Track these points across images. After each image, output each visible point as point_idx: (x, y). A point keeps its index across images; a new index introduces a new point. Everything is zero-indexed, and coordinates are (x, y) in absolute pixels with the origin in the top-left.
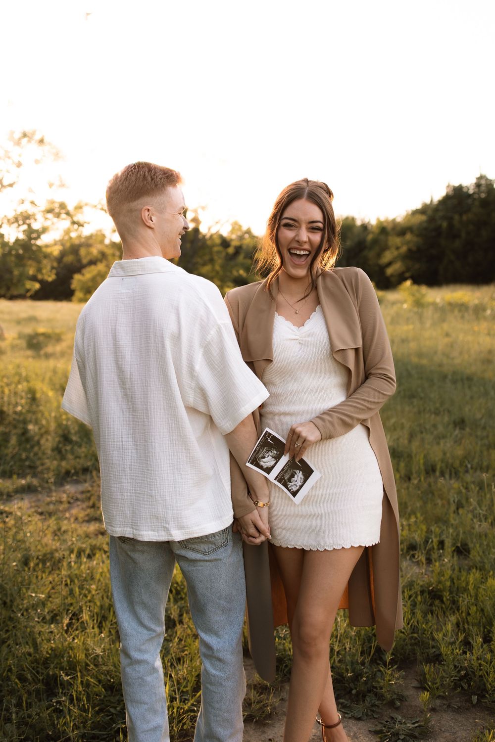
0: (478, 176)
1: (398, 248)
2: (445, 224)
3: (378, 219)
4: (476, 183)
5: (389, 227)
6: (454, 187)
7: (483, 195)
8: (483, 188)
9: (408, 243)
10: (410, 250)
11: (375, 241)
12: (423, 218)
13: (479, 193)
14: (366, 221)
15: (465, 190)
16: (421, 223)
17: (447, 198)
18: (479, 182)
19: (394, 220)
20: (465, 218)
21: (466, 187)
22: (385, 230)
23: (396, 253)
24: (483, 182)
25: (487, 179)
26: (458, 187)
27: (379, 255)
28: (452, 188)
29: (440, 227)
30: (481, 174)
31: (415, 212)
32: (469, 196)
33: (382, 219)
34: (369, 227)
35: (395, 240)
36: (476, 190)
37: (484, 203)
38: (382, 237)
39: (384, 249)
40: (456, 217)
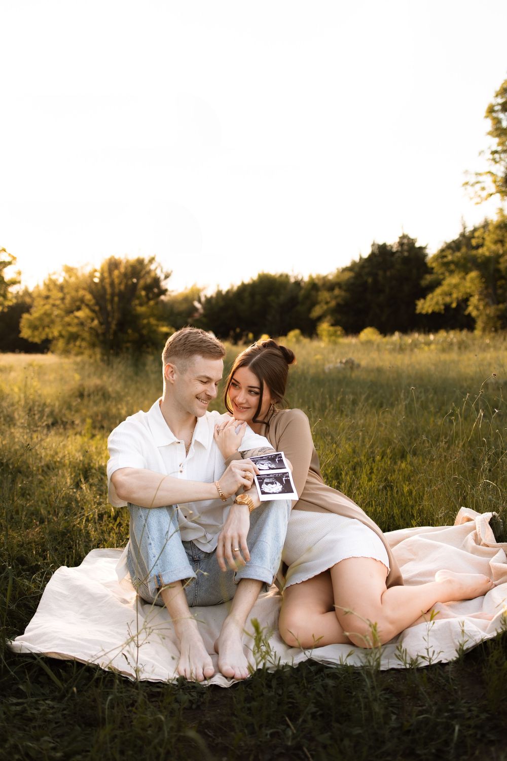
0: (401, 235)
1: (327, 303)
2: (370, 280)
3: (310, 277)
4: (399, 242)
5: (320, 283)
6: (379, 245)
7: (406, 254)
8: (405, 247)
9: (336, 297)
10: (338, 305)
11: (308, 296)
12: (351, 274)
13: (402, 252)
14: (300, 278)
15: (389, 248)
16: (349, 279)
17: (373, 255)
18: (402, 241)
19: (324, 278)
20: (388, 274)
21: (390, 245)
22: (315, 286)
23: (325, 307)
24: (405, 241)
25: (409, 239)
26: (382, 245)
27: (310, 310)
28: (377, 247)
29: (366, 282)
30: (403, 234)
31: (345, 270)
32: (393, 254)
33: (314, 276)
34: (302, 284)
35: (324, 295)
36: (400, 249)
37: (406, 261)
38: (313, 293)
39: (314, 304)
40: (380, 273)
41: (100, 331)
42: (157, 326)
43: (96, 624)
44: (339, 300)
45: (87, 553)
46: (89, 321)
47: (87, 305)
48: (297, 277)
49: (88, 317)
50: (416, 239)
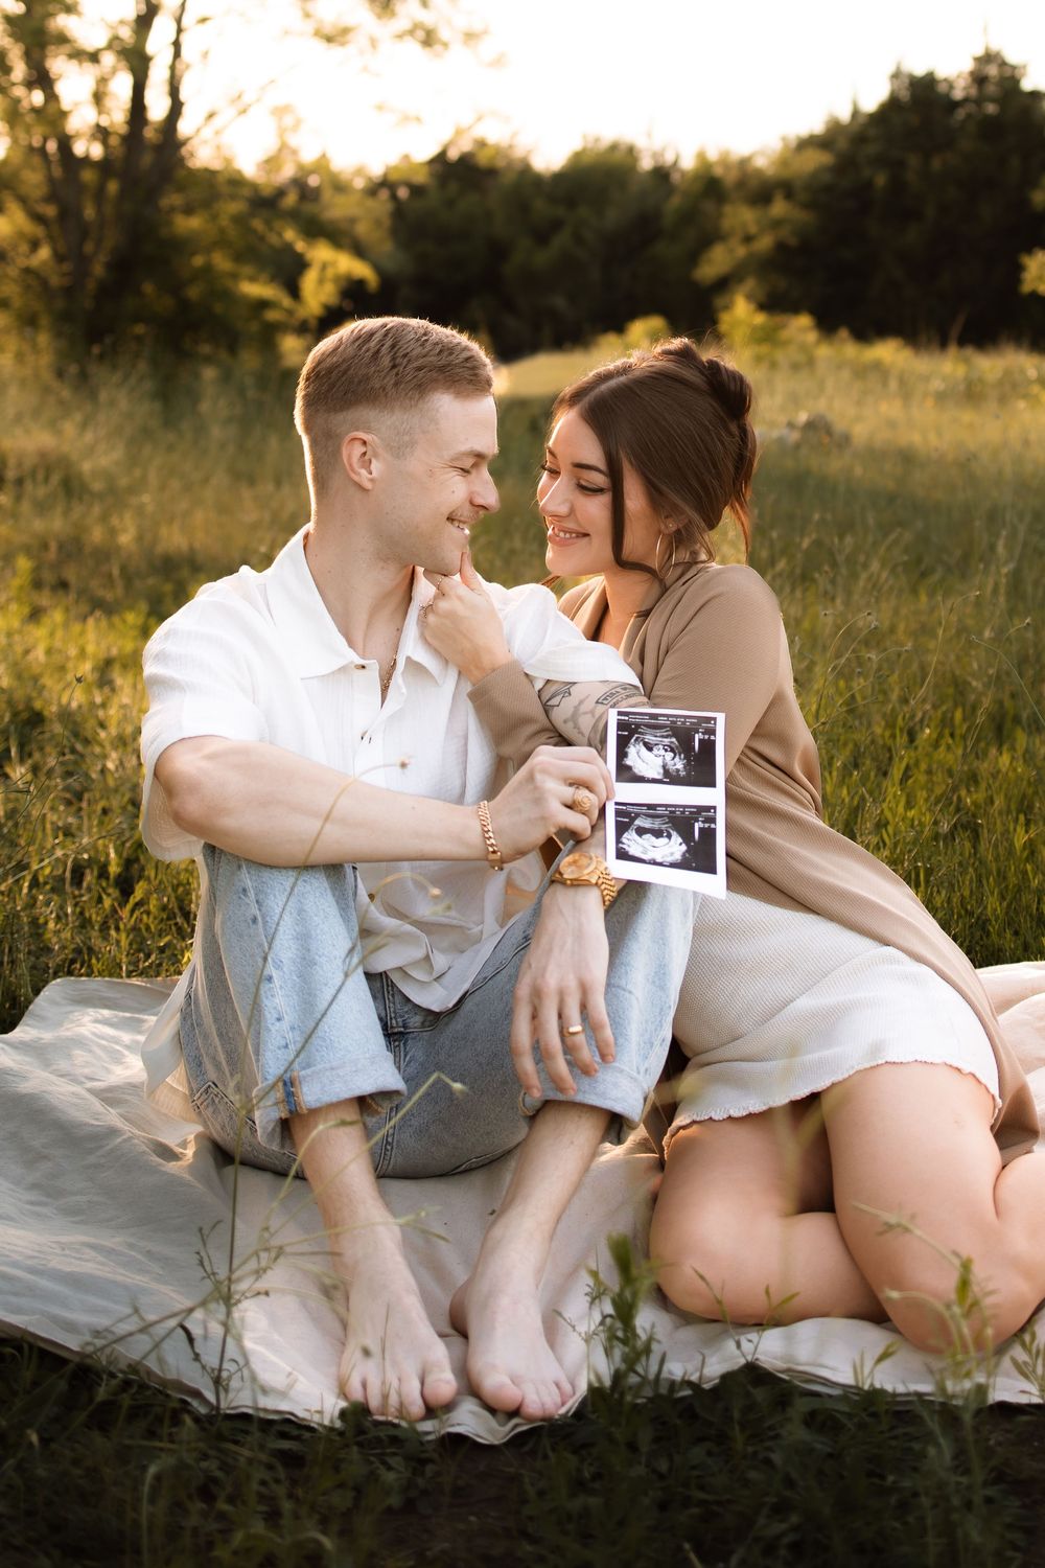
0: (980, 52)
1: (748, 239)
2: (881, 180)
3: (701, 156)
4: (972, 73)
5: (730, 178)
6: (912, 78)
7: (991, 108)
8: (991, 89)
9: (776, 224)
10: (781, 247)
11: (689, 216)
12: (816, 159)
13: (979, 101)
14: (669, 158)
15: (942, 88)
16: (816, 173)
17: (892, 106)
18: (980, 70)
19: (744, 163)
20: (936, 164)
21: (945, 80)
22: (713, 187)
23: (741, 251)
24: (992, 71)
25: (1003, 64)
26: (923, 78)
27: (695, 256)
28: (907, 81)
29: (869, 185)
30: (987, 49)
31: (807, 143)
32: (952, 106)
33: (713, 155)
34: (676, 177)
35: (741, 216)
36: (973, 92)
37: (991, 129)
38: (708, 206)
39: (709, 238)
40: (913, 161)
41: (55, 281)
42: (235, 276)
43: (76, 1223)
44: (785, 233)
45: (37, 992)
46: (24, 248)
47: (23, 201)
48: (662, 155)
49: (21, 235)
50: (1024, 67)
